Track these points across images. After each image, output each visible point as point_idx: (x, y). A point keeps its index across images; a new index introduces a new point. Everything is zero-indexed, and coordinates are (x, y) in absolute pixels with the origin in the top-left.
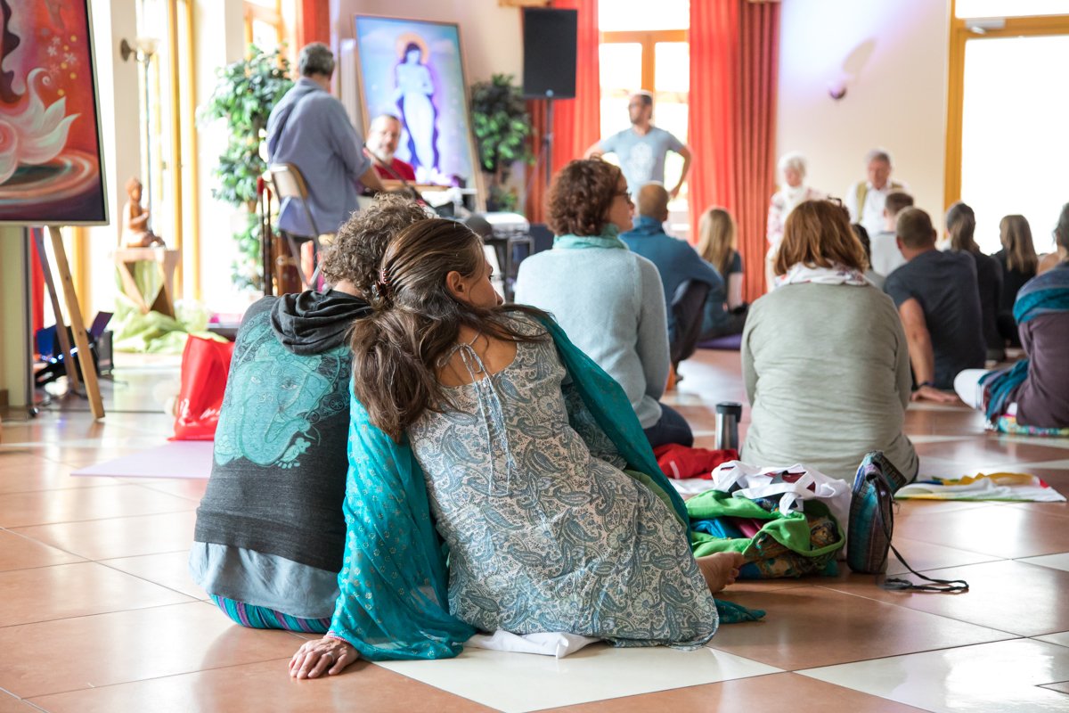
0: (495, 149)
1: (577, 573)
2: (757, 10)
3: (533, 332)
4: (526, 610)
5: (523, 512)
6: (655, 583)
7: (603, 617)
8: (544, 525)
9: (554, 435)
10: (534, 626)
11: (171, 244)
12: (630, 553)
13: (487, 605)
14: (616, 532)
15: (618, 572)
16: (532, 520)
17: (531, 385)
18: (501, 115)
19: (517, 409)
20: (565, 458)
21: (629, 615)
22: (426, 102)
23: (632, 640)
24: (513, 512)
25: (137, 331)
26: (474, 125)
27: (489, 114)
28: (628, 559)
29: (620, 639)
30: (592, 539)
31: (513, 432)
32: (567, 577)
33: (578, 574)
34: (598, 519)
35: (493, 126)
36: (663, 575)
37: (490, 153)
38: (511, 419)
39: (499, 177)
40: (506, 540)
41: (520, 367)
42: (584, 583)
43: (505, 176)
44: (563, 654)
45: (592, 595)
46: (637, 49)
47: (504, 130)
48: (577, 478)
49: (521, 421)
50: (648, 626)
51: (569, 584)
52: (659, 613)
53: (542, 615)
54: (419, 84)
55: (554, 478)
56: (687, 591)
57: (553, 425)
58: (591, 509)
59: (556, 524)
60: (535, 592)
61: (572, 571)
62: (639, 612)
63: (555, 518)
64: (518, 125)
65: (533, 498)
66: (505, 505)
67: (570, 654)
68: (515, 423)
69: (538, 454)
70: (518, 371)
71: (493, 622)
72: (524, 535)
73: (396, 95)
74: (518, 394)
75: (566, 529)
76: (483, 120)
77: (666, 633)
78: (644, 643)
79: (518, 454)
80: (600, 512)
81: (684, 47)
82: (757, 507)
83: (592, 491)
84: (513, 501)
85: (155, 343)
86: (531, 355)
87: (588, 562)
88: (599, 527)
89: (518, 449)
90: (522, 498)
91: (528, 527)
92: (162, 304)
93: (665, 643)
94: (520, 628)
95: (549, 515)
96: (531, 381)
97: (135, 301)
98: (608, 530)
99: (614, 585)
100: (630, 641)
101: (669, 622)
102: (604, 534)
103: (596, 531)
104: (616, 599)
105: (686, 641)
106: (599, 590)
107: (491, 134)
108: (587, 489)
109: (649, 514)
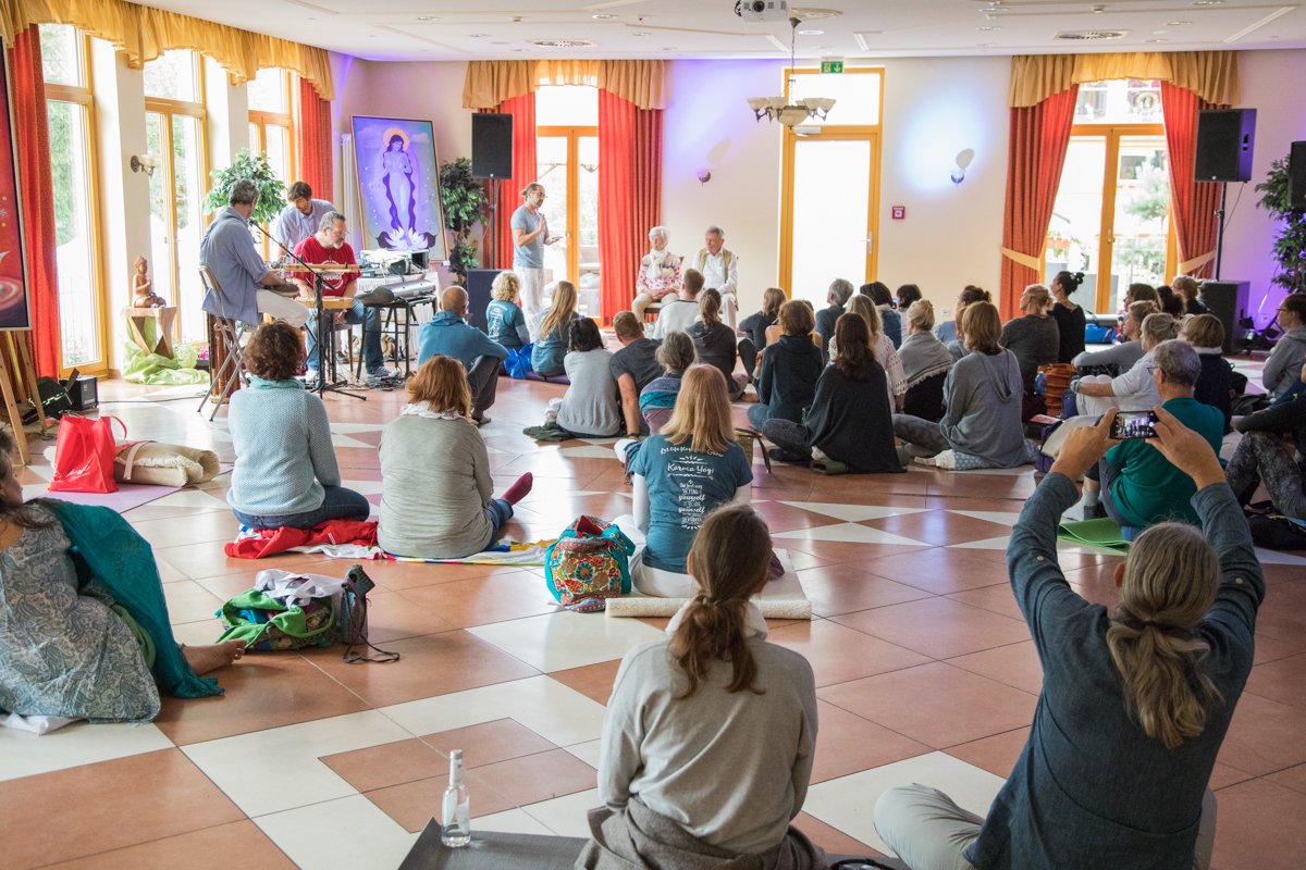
0: (457, 213)
1: (60, 678)
2: (647, 114)
3: (41, 519)
4: (31, 700)
5: (20, 642)
6: (117, 683)
7: (78, 706)
8: (34, 649)
9: (41, 591)
10: (35, 711)
11: (169, 305)
12: (96, 665)
13: (8, 695)
14: (87, 652)
15: (88, 677)
16: (26, 646)
17: (27, 558)
18: (461, 189)
19: (14, 575)
20: (48, 606)
21: (97, 704)
22: (406, 178)
23: (103, 719)
24: (13, 642)
25: (141, 367)
26: (441, 196)
27: (452, 188)
28: (94, 669)
29: (94, 719)
30: (69, 658)
31: (9, 591)
32: (52, 682)
33: (59, 680)
34: (71, 645)
35: (454, 197)
36: (123, 677)
37: (452, 216)
38: (8, 582)
39: (462, 234)
40: (11, 658)
41: (22, 545)
42: (64, 685)
43: (467, 232)
44: (43, 731)
45: (69, 693)
46: (563, 141)
47: (463, 200)
48: (56, 619)
49: (16, 584)
50: (111, 710)
51: (54, 686)
52: (119, 702)
53: (40, 704)
54: (401, 166)
55: (38, 621)
56: (142, 686)
57: (42, 585)
58: (66, 639)
59: (42, 649)
60: (32, 690)
61: (57, 677)
62: (104, 701)
63: (41, 645)
64: (472, 196)
65: (25, 633)
66: (6, 637)
67: (49, 732)
68: (11, 584)
69: (28, 605)
70: (19, 548)
71: (11, 707)
72: (22, 656)
73: (383, 173)
74: (15, 565)
75: (49, 652)
76: (447, 192)
77: (124, 714)
78: (110, 721)
79: (13, 605)
80: (71, 641)
81: (595, 140)
82: (276, 603)
83: (67, 627)
84: (12, 635)
85: (152, 376)
86: (34, 536)
87: (67, 671)
88: (72, 650)
89: (13, 602)
90: (17, 632)
91: (24, 651)
92: (163, 349)
93: (125, 720)
94: (25, 712)
95: (37, 643)
96: (29, 555)
97: (140, 346)
98: (79, 651)
99: (85, 686)
100: (100, 720)
101: (126, 708)
102: (77, 654)
103: (70, 652)
104: (87, 694)
105: (138, 719)
106: (75, 689)
107: (453, 203)
108: (64, 626)
109: (115, 639)
